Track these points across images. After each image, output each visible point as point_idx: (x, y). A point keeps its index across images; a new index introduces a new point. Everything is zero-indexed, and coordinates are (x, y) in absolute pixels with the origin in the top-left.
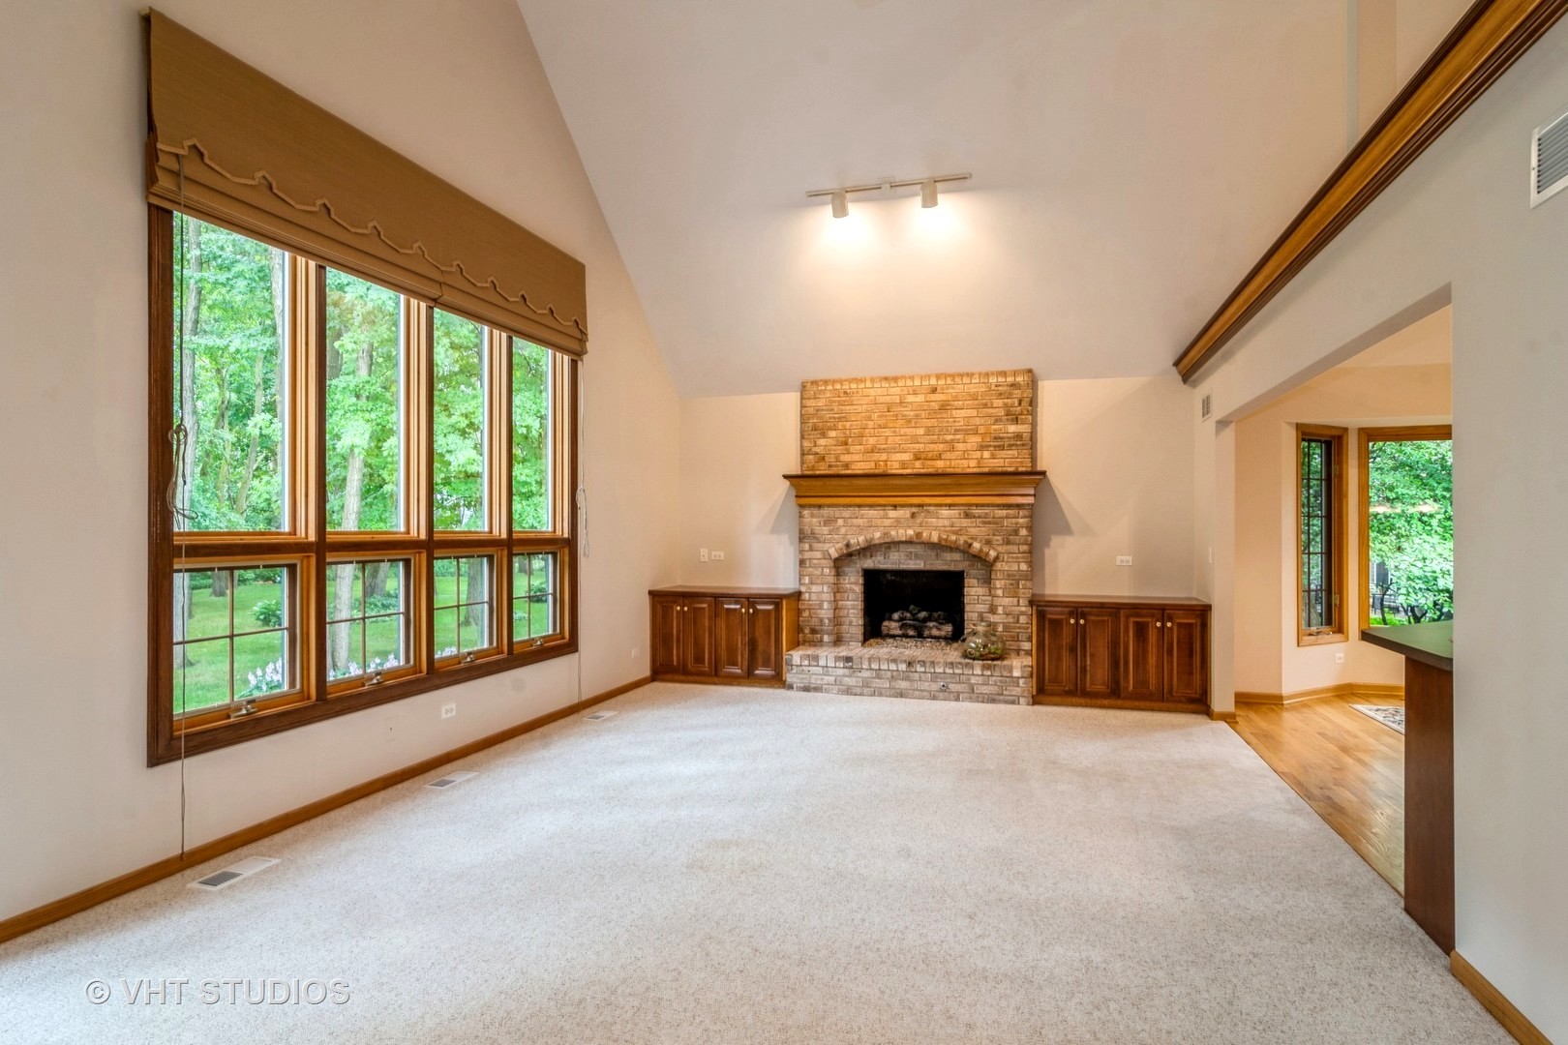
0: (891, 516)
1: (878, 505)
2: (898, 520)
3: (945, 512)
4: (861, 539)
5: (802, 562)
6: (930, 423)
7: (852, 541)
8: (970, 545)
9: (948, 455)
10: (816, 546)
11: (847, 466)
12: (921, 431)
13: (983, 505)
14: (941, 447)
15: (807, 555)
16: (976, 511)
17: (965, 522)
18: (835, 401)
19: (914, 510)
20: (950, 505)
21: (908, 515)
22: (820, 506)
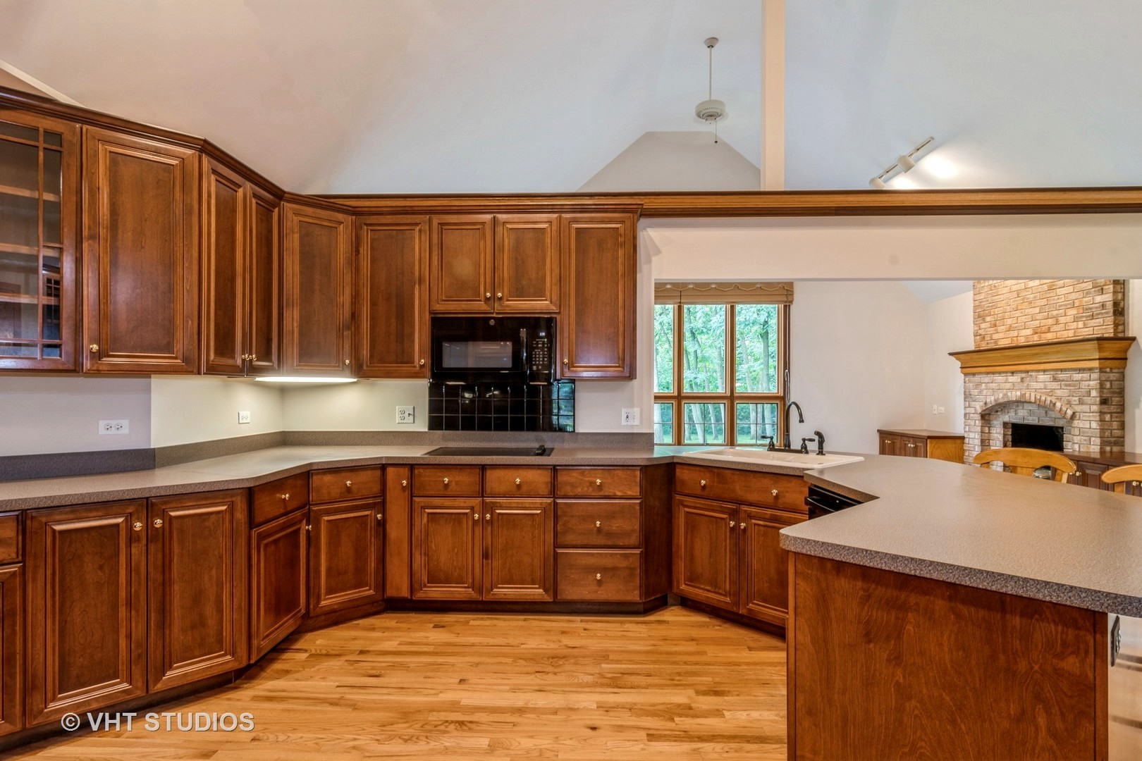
0: (1010, 381)
1: (1003, 372)
2: (1013, 384)
3: (1042, 377)
4: (993, 398)
5: (965, 415)
6: (1044, 302)
7: (988, 401)
8: (1055, 404)
9: (1054, 328)
10: (973, 404)
11: (996, 342)
12: (1037, 310)
13: (1066, 370)
14: (1050, 321)
15: (968, 410)
16: (1061, 376)
17: (1054, 385)
18: (989, 294)
19: (1024, 375)
20: (1044, 371)
21: (1019, 380)
22: (974, 374)
